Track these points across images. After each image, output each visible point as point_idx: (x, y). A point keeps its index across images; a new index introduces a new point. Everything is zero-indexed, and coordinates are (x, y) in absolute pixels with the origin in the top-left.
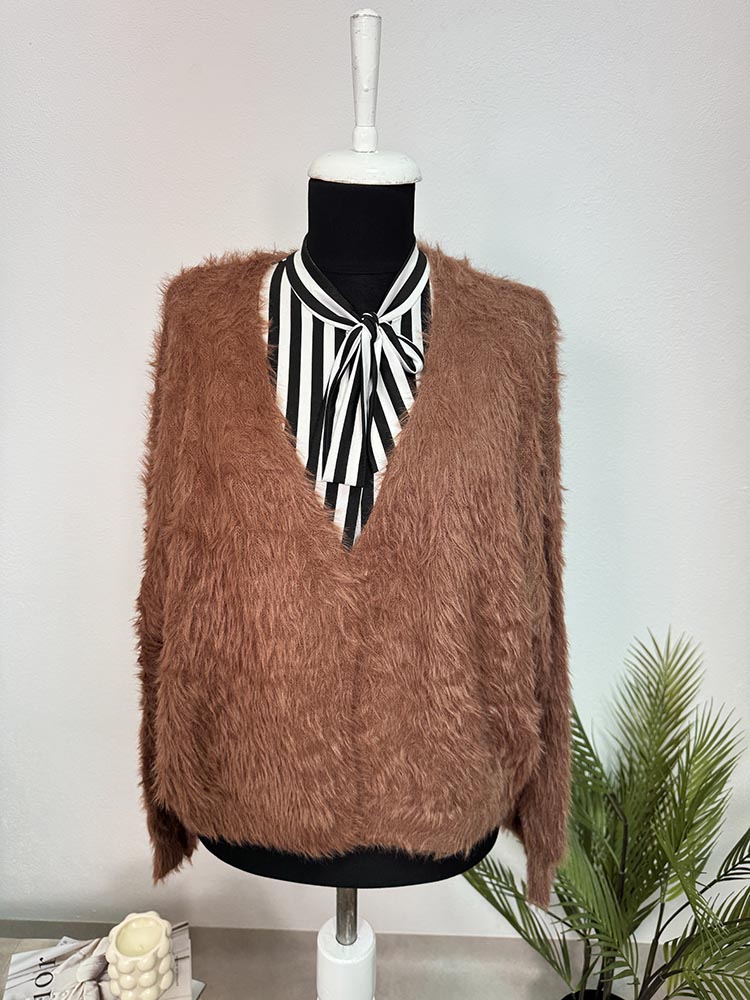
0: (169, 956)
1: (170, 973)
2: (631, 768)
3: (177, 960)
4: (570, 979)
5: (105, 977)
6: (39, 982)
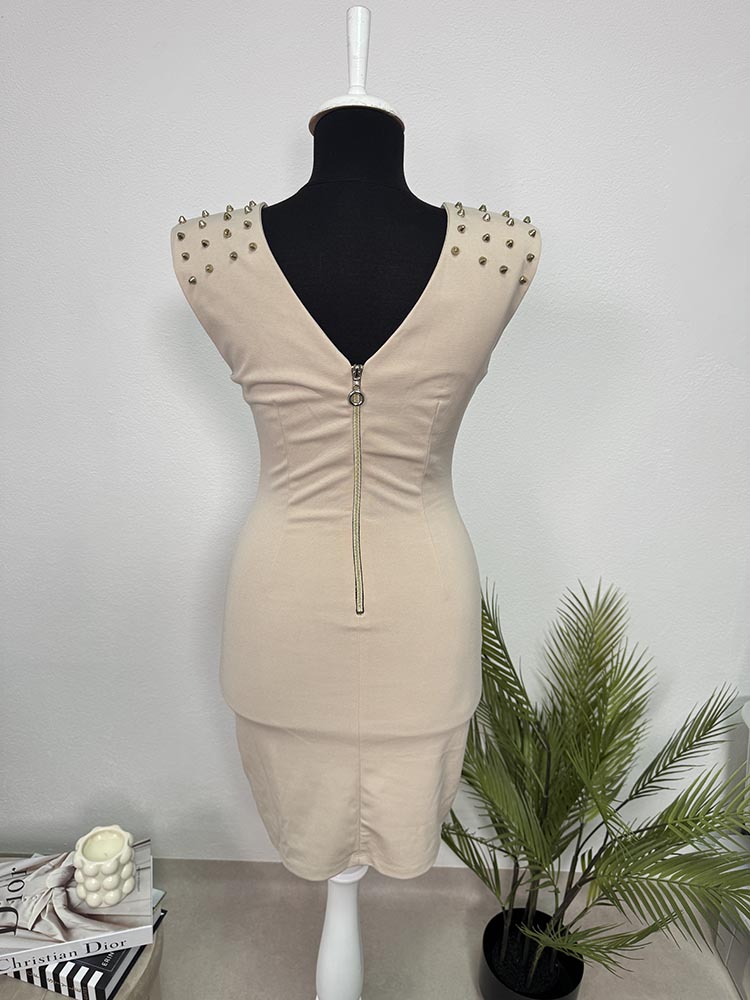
0: (130, 864)
1: (131, 879)
3: (139, 870)
4: (500, 892)
5: (73, 883)
6: (12, 888)
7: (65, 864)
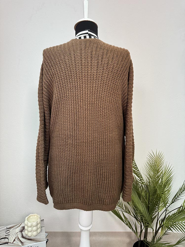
0: (40, 224)
2: (149, 181)
3: (41, 227)
4: (137, 234)
5: (23, 231)
6: (6, 232)
7: (21, 226)
